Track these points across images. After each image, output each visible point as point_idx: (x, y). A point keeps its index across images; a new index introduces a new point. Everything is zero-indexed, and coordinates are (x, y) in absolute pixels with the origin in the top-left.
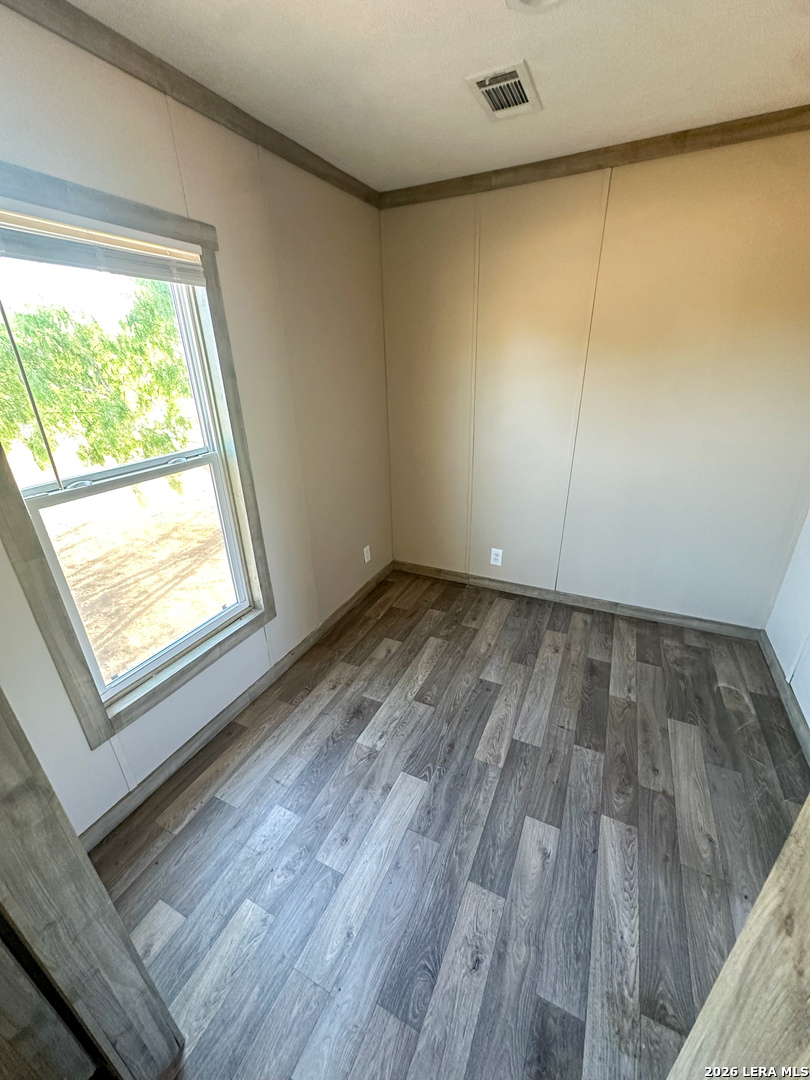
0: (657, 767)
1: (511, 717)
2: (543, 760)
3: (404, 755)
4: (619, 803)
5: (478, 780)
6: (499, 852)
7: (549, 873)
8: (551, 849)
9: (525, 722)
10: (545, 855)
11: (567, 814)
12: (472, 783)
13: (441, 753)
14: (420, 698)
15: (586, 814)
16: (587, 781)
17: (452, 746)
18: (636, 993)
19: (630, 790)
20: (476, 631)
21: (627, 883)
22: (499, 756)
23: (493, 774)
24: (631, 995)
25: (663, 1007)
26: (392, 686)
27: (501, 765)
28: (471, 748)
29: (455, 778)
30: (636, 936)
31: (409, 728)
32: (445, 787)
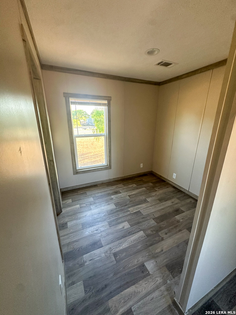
0: (168, 234)
1: (144, 207)
2: (142, 217)
3: (117, 202)
4: (149, 232)
5: (125, 212)
6: (116, 222)
7: (121, 230)
8: (125, 228)
9: (146, 210)
10: (123, 228)
11: (135, 226)
12: (123, 212)
13: (123, 205)
14: (129, 196)
15: (139, 229)
16: (146, 225)
17: (126, 205)
18: (115, 251)
19: (154, 232)
20: (156, 191)
21: (133, 241)
22: (133, 211)
23: (129, 213)
24: (114, 251)
25: (117, 256)
26: (126, 191)
27: (132, 213)
28: (129, 207)
29: (121, 209)
30: (124, 247)
31: (122, 199)
32: (118, 209)
